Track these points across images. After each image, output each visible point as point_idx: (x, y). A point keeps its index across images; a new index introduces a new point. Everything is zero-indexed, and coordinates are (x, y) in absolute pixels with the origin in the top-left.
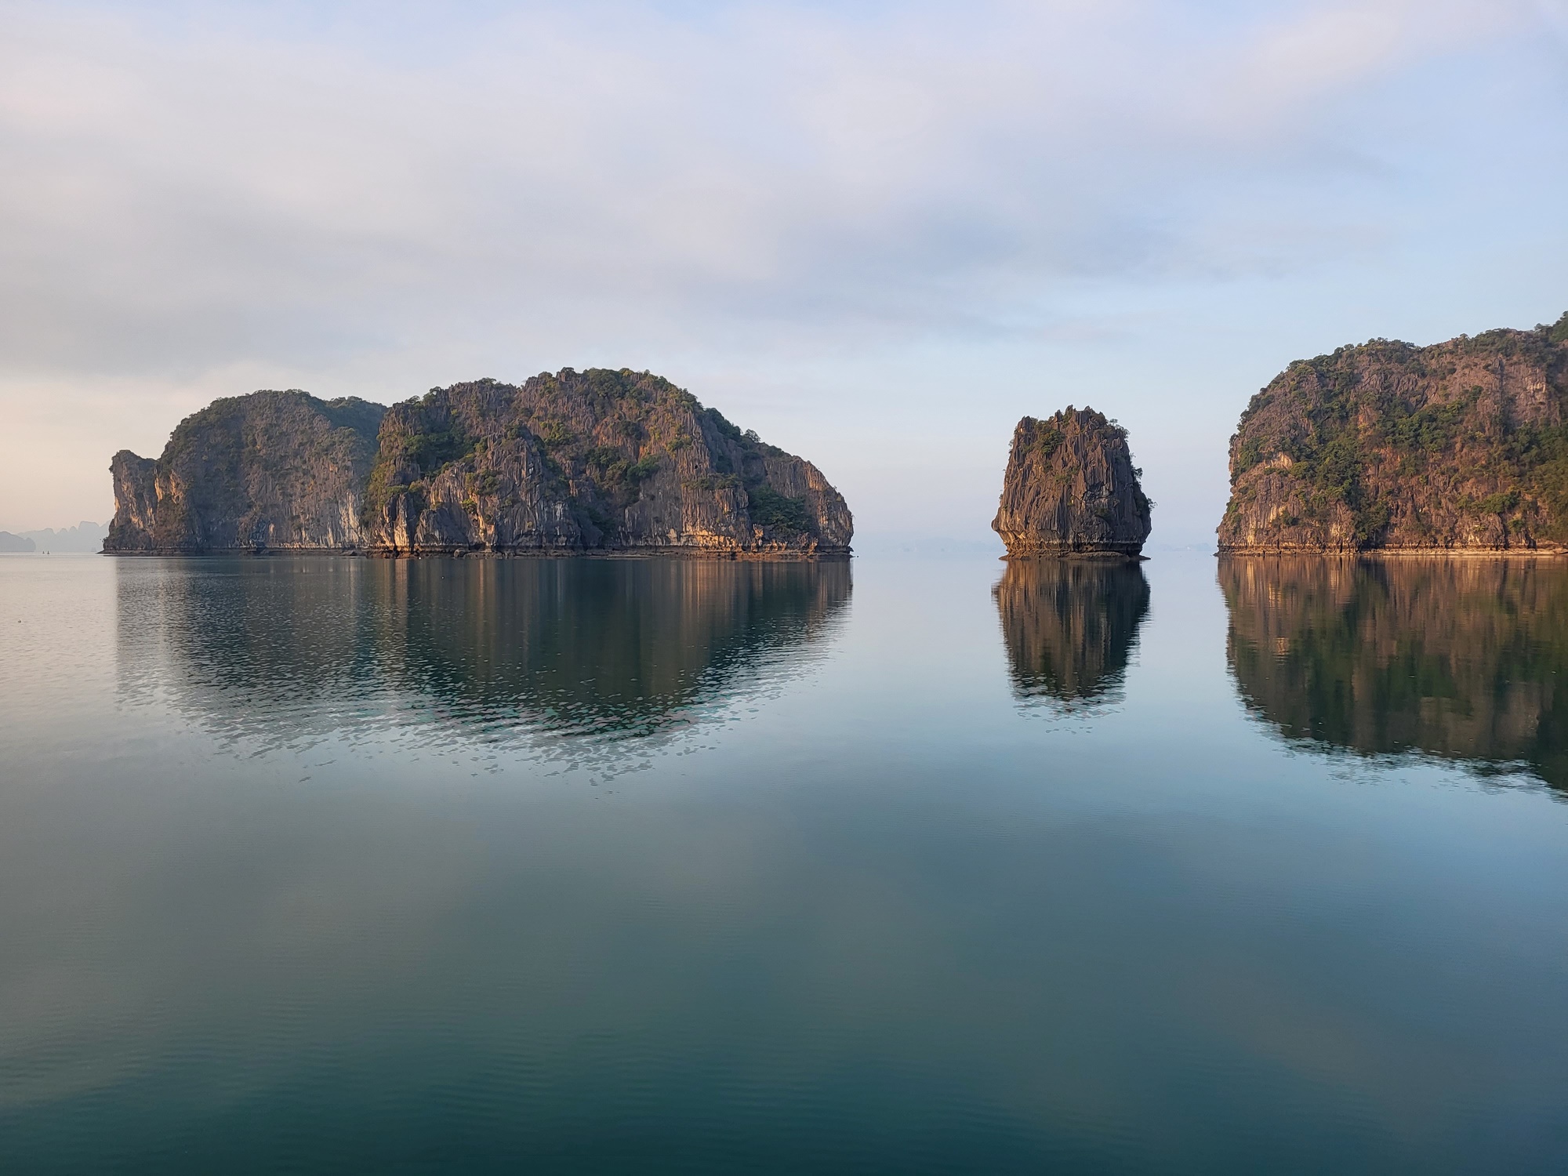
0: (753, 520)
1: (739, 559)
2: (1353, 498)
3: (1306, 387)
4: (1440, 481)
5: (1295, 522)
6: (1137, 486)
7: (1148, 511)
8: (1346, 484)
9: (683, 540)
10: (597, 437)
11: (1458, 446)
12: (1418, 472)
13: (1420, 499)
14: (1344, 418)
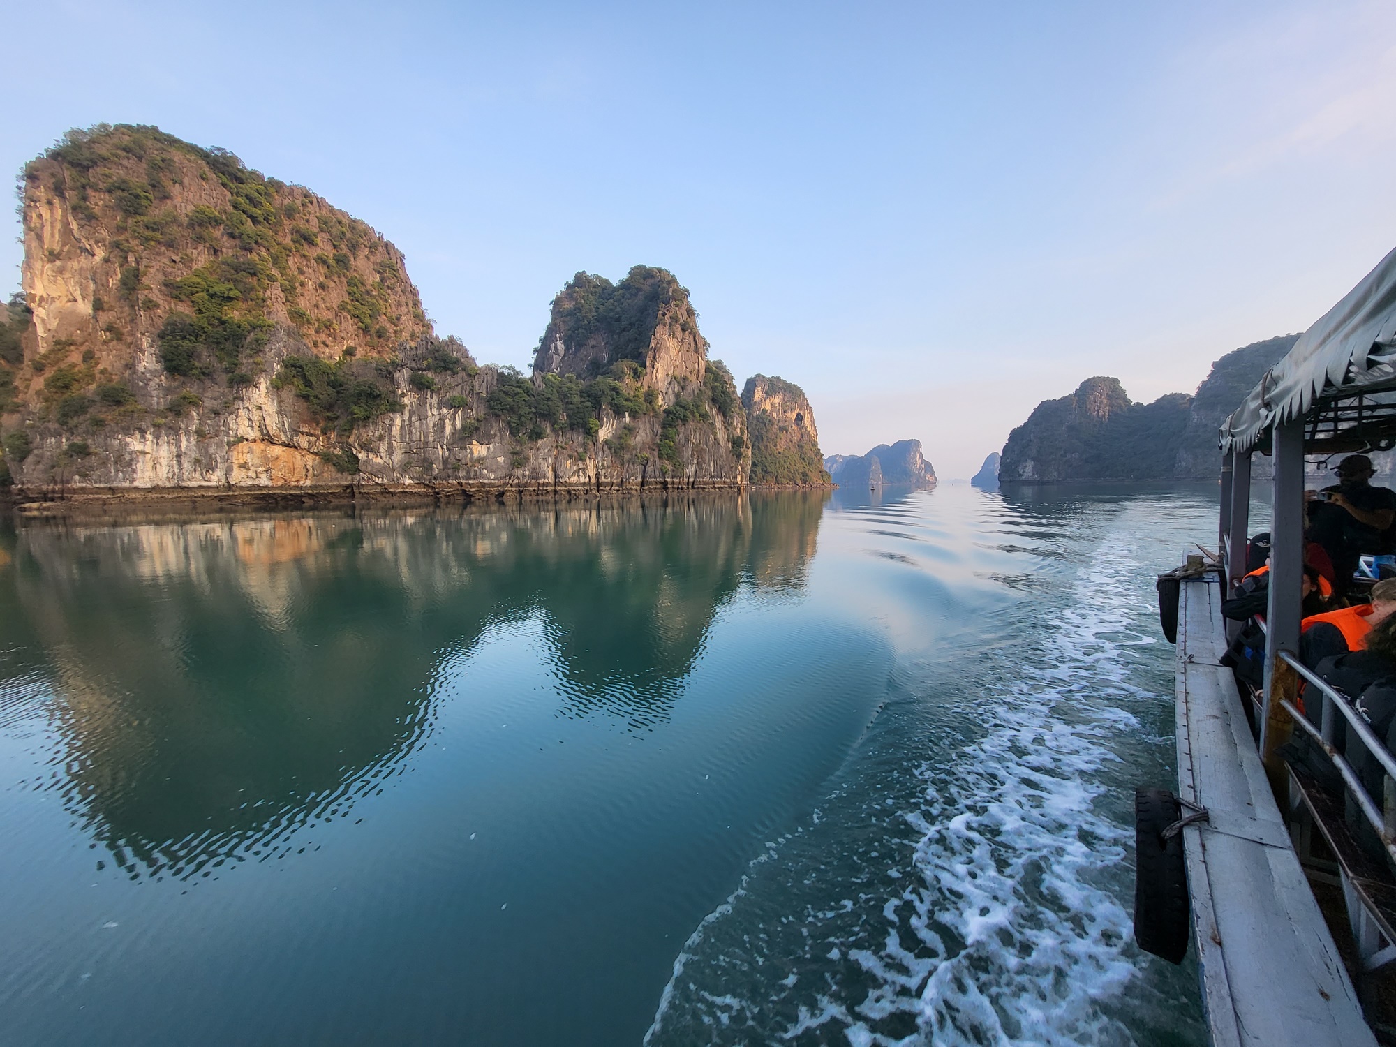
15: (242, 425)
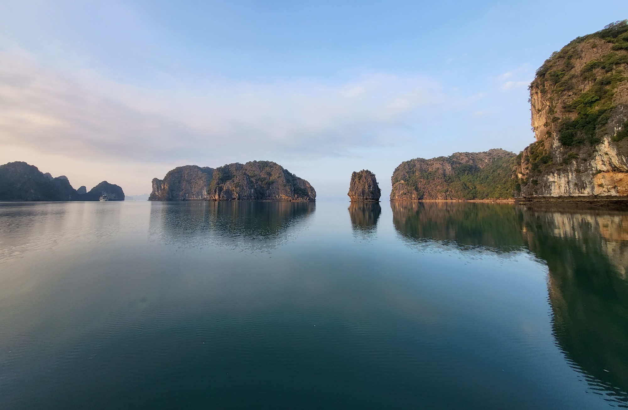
0: (295, 193)
1: (292, 201)
2: (417, 189)
3: (406, 167)
4: (433, 186)
5: (405, 194)
6: (378, 186)
7: (380, 192)
8: (415, 186)
9: (279, 197)
10: (261, 175)
11: (436, 179)
12: (428, 184)
13: (429, 190)
14: (413, 173)
15: (598, 164)
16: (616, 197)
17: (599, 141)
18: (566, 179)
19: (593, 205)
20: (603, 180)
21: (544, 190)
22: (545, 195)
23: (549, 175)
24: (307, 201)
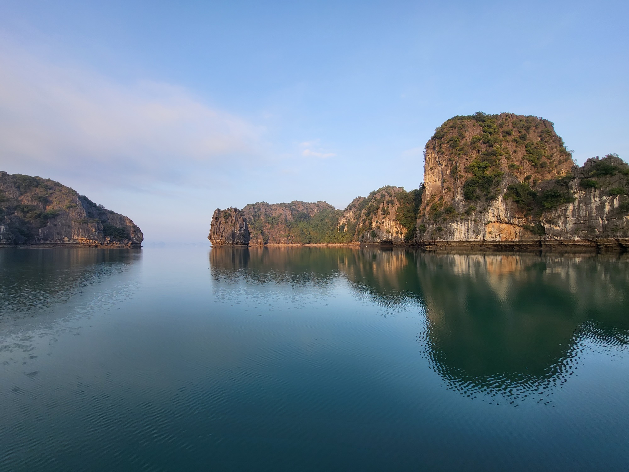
0: (105, 235)
1: (99, 248)
9: (71, 242)
15: (490, 216)
16: (499, 241)
17: (494, 198)
18: (466, 227)
19: (482, 248)
20: (492, 228)
21: (448, 236)
22: (449, 240)
23: (453, 223)
24: (129, 247)
